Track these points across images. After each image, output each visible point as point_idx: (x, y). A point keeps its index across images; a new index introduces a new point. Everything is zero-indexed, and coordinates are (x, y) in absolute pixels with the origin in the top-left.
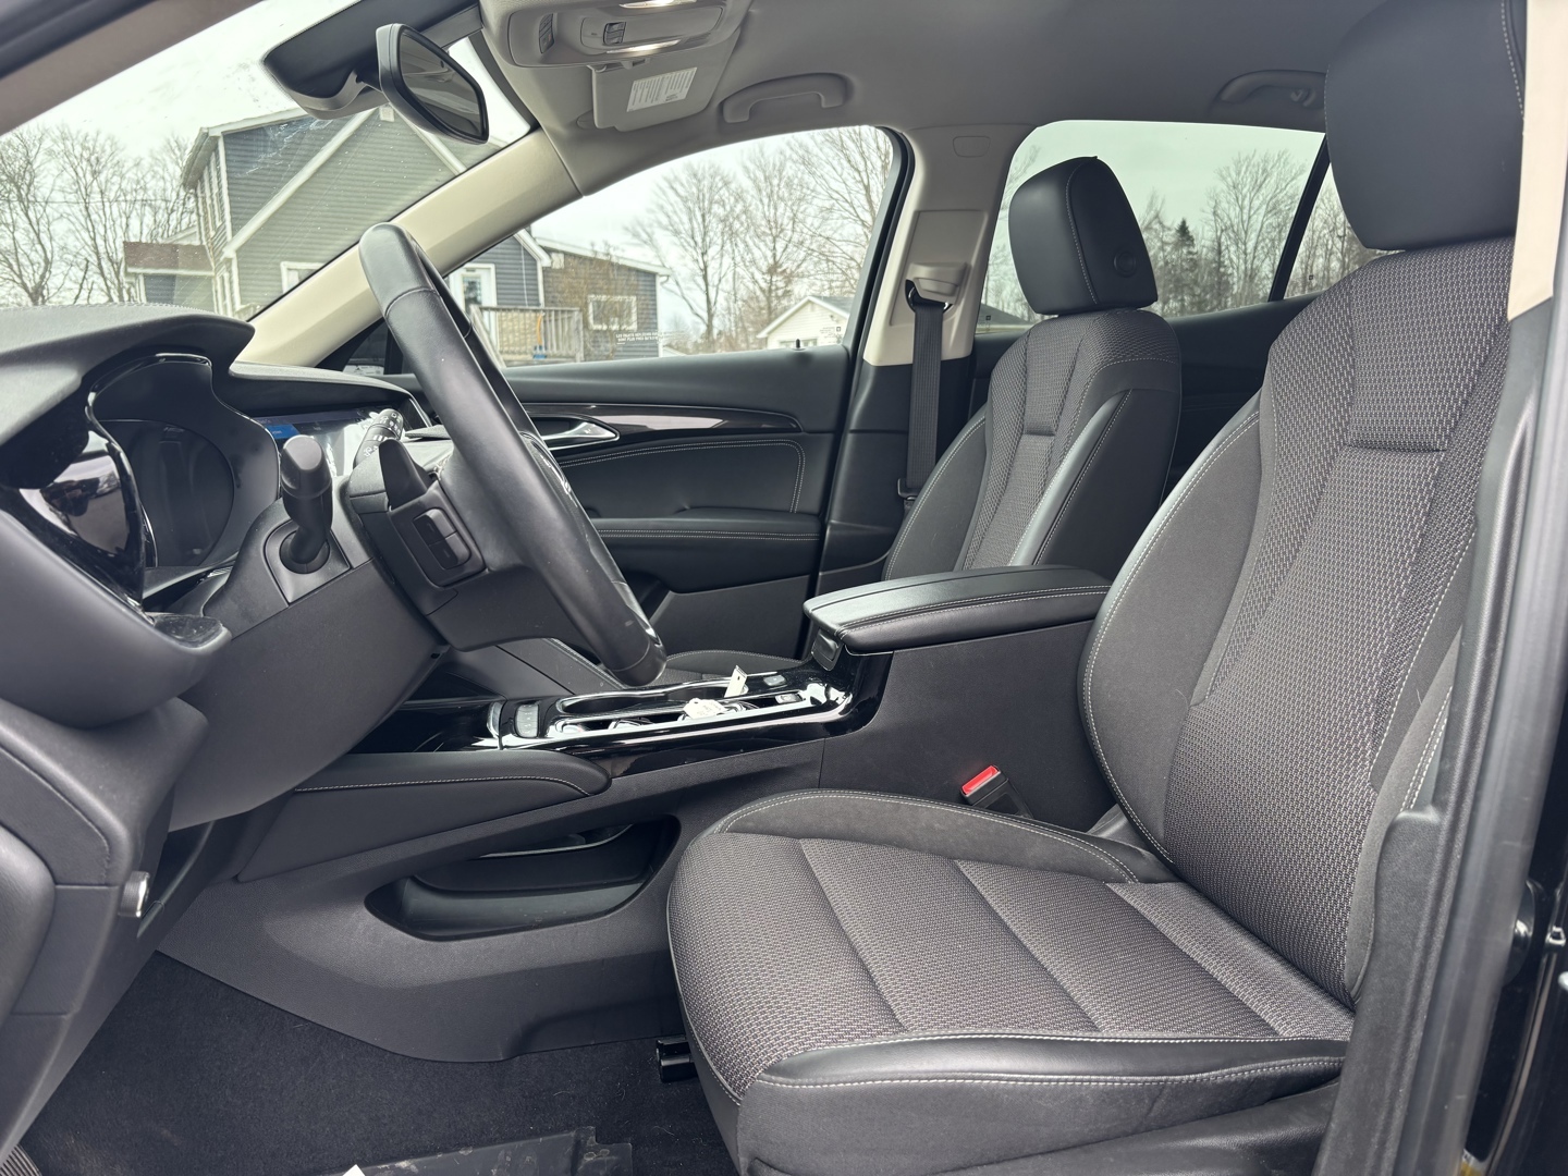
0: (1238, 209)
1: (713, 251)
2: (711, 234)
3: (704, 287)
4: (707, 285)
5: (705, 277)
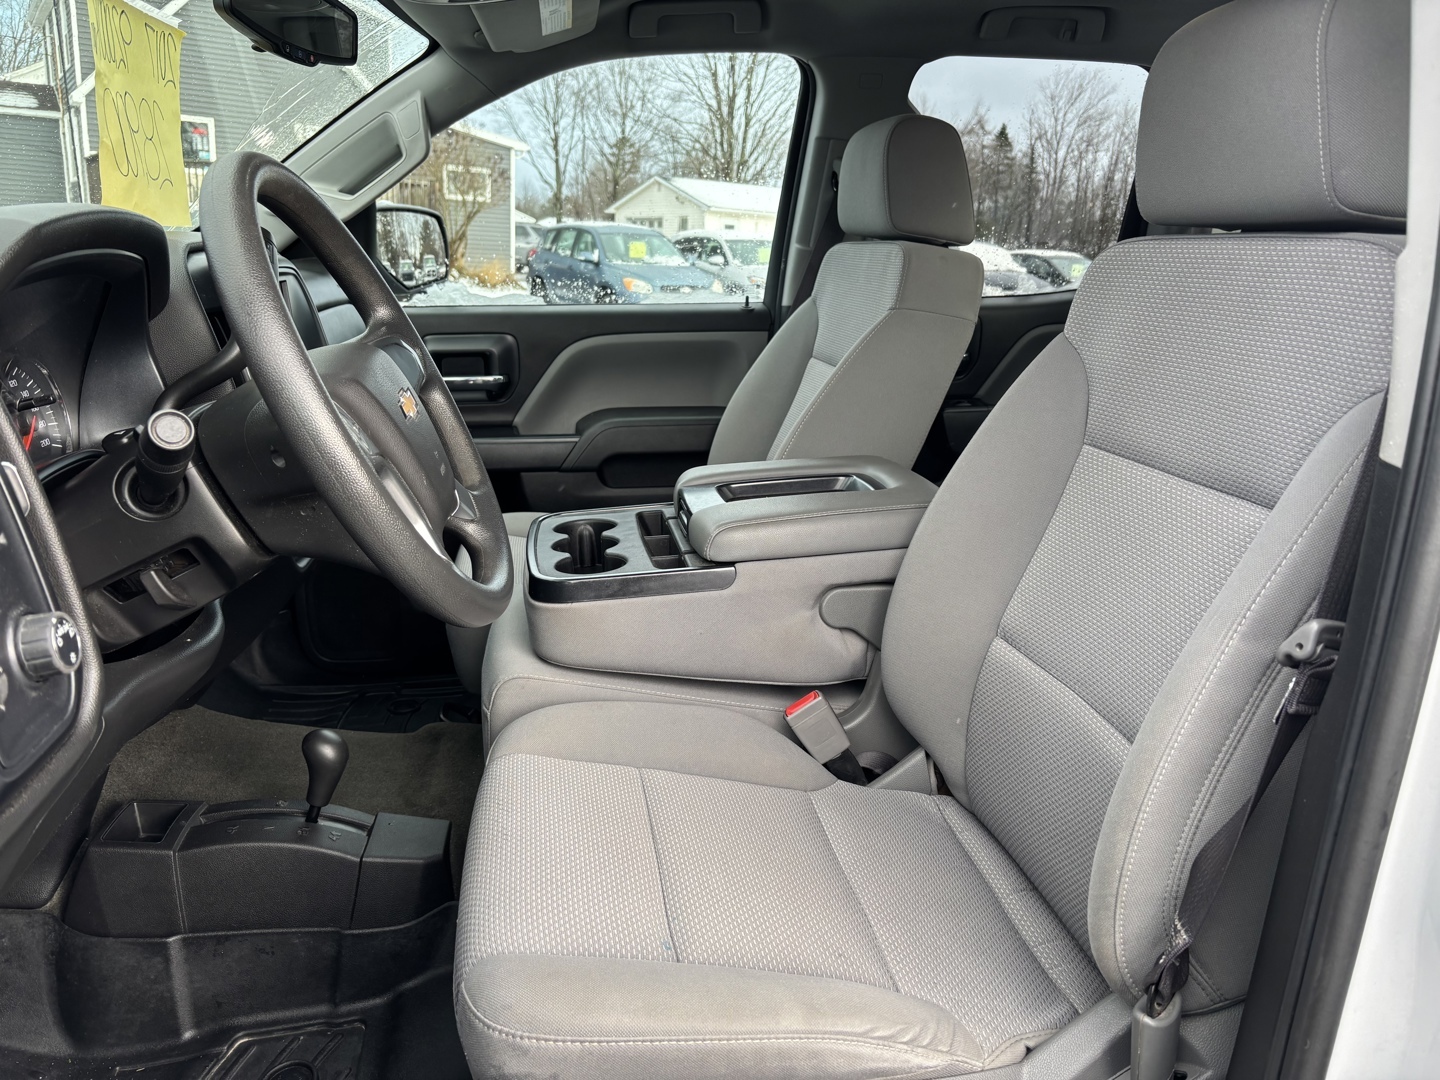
0: (1053, 120)
1: (563, 123)
2: (564, 106)
3: (554, 156)
4: (557, 154)
5: (555, 147)
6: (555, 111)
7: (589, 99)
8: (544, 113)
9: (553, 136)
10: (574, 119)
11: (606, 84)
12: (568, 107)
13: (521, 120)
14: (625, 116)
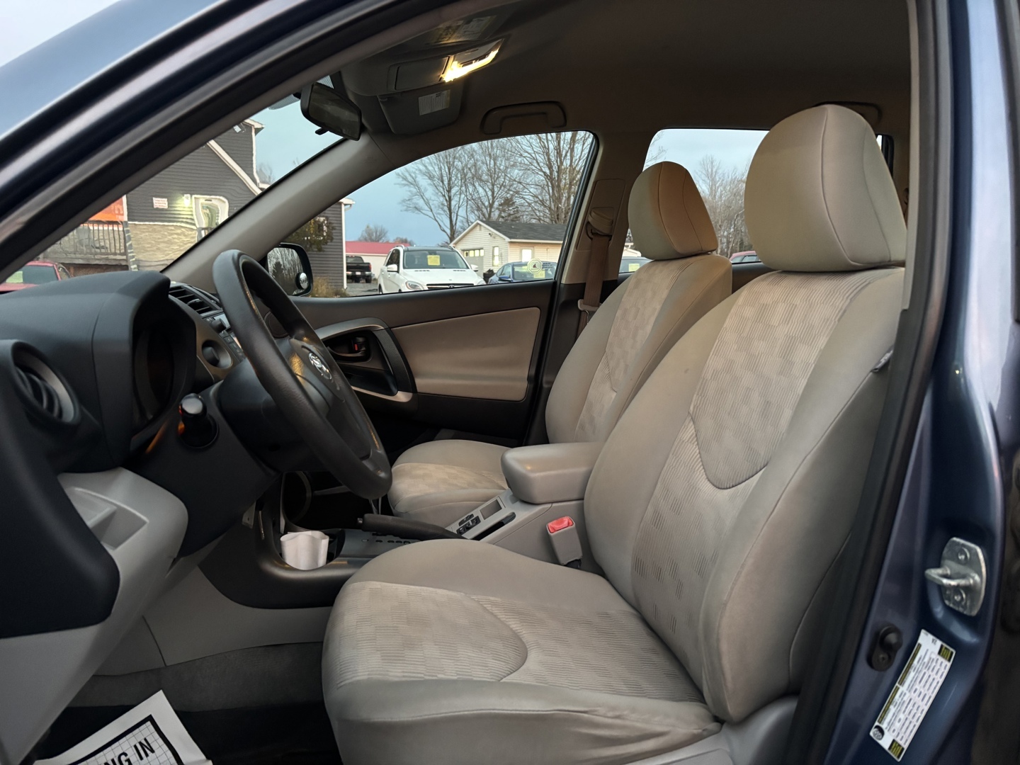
6: (449, 184)
7: (469, 175)
8: (441, 184)
9: (448, 199)
10: (461, 187)
11: (479, 163)
12: (457, 181)
13: (426, 190)
14: (493, 185)
